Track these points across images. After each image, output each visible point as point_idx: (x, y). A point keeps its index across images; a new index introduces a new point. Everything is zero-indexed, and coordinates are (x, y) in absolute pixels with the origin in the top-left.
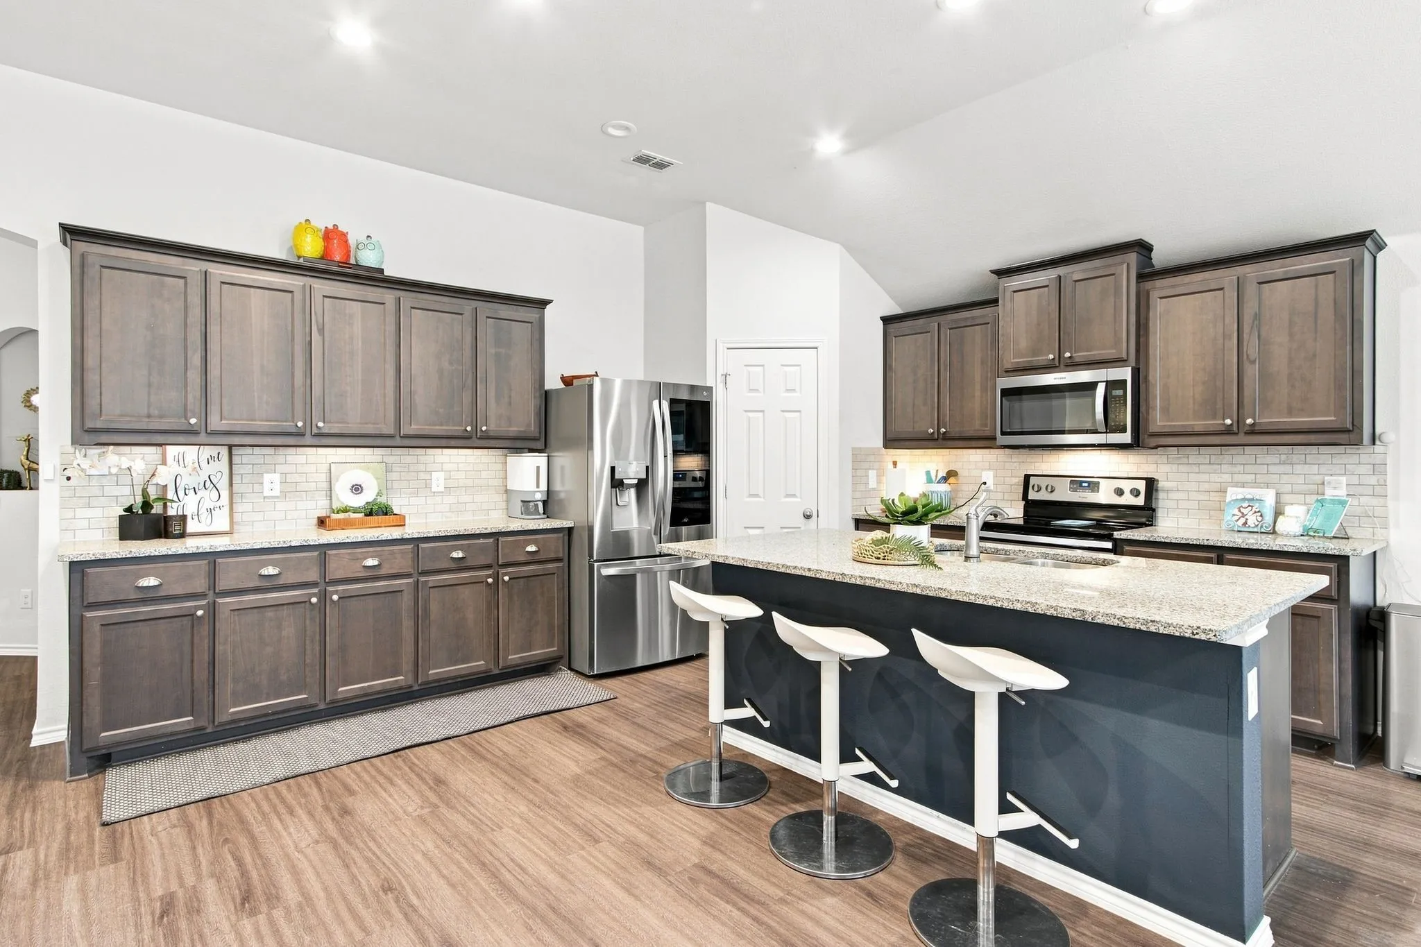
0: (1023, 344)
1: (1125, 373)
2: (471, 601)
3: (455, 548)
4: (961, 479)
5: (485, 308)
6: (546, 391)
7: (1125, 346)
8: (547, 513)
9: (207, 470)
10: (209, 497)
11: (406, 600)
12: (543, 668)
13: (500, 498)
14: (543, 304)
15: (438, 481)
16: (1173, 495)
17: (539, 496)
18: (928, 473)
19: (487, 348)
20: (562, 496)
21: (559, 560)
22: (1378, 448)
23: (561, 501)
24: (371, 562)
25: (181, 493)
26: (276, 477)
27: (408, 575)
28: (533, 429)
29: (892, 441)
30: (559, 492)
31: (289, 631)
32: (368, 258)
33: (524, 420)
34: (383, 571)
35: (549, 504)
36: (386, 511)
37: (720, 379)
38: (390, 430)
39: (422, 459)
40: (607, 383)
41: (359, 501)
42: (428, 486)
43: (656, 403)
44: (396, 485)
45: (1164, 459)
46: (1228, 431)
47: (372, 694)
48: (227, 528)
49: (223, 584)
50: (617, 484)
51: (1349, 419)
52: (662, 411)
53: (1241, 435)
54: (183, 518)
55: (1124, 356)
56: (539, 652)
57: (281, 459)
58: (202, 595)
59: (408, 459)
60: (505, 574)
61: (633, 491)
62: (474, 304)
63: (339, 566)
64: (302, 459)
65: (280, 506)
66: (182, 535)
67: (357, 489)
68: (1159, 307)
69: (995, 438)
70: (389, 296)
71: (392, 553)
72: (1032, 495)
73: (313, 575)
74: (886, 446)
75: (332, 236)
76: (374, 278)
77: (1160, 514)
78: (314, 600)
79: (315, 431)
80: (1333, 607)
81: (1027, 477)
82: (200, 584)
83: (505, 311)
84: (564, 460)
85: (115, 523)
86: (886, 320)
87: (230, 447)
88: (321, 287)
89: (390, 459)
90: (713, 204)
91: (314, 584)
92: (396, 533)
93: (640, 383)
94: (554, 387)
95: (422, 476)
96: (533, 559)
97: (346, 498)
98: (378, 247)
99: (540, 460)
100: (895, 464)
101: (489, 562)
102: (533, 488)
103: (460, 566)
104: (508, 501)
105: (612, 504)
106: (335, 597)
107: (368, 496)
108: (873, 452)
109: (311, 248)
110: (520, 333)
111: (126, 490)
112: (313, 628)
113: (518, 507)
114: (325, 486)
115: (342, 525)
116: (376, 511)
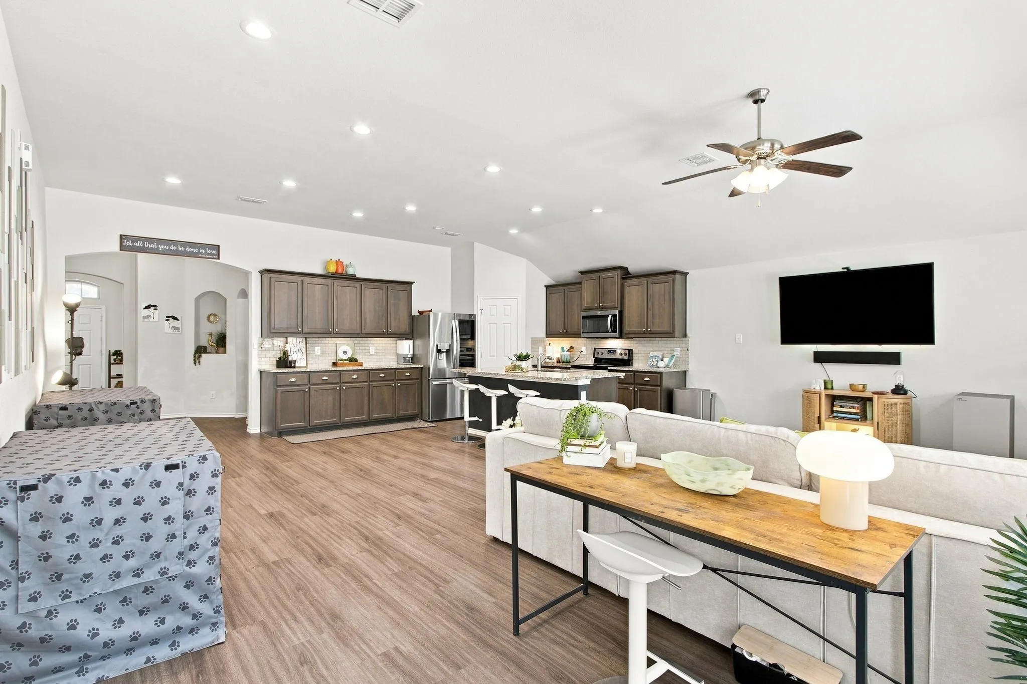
0: (589, 300)
1: (617, 312)
2: (387, 393)
3: (382, 373)
4: (575, 350)
5: (390, 286)
6: (412, 316)
7: (617, 303)
8: (413, 363)
9: (299, 345)
10: (300, 354)
11: (366, 390)
12: (412, 418)
13: (395, 357)
14: (411, 283)
15: (372, 350)
16: (637, 355)
17: (409, 356)
18: (563, 348)
19: (391, 301)
20: (418, 356)
21: (416, 379)
22: (687, 339)
23: (418, 358)
24: (355, 377)
25: (292, 353)
26: (319, 348)
27: (366, 382)
28: (408, 331)
29: (549, 335)
30: (417, 354)
31: (331, 398)
32: (351, 271)
33: (404, 326)
34: (359, 380)
35: (414, 358)
36: (356, 360)
37: (480, 311)
38: (358, 332)
39: (367, 342)
40: (436, 315)
41: (345, 357)
42: (369, 352)
43: (453, 321)
44: (358, 351)
45: (635, 342)
46: (644, 333)
47: (355, 421)
48: (305, 365)
49: (313, 381)
50: (439, 351)
51: (672, 329)
52: (455, 324)
53: (648, 334)
54: (295, 362)
55: (617, 306)
56: (410, 412)
57: (320, 342)
58: (307, 385)
59: (361, 342)
60: (399, 383)
61: (445, 354)
62: (387, 285)
63: (345, 378)
64: (327, 342)
65: (320, 358)
66: (295, 367)
67: (345, 353)
68: (627, 289)
69: (580, 334)
70: (358, 284)
71: (361, 374)
72: (596, 356)
73: (337, 380)
74: (546, 337)
75: (338, 263)
76: (353, 278)
77: (634, 362)
78: (338, 388)
79: (334, 332)
80: (659, 388)
81: (595, 349)
82: (306, 381)
83: (398, 287)
84: (419, 342)
85: (275, 362)
86: (547, 287)
87: (306, 338)
88: (337, 282)
89: (356, 342)
90: (478, 244)
91: (338, 383)
92: (359, 368)
93: (449, 314)
94: (416, 315)
95: (367, 348)
96: (408, 378)
97: (342, 356)
98: (354, 267)
99: (410, 342)
100: (550, 344)
101: (393, 379)
102: (407, 352)
103: (383, 379)
104: (397, 358)
105: (437, 358)
106: (344, 388)
107: (349, 355)
108: (542, 340)
109: (332, 269)
110: (403, 295)
111: (279, 352)
112: (337, 397)
113: (402, 360)
114: (335, 351)
115: (343, 365)
116: (352, 360)
